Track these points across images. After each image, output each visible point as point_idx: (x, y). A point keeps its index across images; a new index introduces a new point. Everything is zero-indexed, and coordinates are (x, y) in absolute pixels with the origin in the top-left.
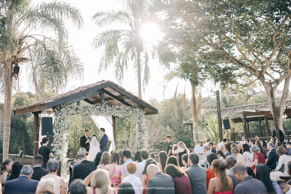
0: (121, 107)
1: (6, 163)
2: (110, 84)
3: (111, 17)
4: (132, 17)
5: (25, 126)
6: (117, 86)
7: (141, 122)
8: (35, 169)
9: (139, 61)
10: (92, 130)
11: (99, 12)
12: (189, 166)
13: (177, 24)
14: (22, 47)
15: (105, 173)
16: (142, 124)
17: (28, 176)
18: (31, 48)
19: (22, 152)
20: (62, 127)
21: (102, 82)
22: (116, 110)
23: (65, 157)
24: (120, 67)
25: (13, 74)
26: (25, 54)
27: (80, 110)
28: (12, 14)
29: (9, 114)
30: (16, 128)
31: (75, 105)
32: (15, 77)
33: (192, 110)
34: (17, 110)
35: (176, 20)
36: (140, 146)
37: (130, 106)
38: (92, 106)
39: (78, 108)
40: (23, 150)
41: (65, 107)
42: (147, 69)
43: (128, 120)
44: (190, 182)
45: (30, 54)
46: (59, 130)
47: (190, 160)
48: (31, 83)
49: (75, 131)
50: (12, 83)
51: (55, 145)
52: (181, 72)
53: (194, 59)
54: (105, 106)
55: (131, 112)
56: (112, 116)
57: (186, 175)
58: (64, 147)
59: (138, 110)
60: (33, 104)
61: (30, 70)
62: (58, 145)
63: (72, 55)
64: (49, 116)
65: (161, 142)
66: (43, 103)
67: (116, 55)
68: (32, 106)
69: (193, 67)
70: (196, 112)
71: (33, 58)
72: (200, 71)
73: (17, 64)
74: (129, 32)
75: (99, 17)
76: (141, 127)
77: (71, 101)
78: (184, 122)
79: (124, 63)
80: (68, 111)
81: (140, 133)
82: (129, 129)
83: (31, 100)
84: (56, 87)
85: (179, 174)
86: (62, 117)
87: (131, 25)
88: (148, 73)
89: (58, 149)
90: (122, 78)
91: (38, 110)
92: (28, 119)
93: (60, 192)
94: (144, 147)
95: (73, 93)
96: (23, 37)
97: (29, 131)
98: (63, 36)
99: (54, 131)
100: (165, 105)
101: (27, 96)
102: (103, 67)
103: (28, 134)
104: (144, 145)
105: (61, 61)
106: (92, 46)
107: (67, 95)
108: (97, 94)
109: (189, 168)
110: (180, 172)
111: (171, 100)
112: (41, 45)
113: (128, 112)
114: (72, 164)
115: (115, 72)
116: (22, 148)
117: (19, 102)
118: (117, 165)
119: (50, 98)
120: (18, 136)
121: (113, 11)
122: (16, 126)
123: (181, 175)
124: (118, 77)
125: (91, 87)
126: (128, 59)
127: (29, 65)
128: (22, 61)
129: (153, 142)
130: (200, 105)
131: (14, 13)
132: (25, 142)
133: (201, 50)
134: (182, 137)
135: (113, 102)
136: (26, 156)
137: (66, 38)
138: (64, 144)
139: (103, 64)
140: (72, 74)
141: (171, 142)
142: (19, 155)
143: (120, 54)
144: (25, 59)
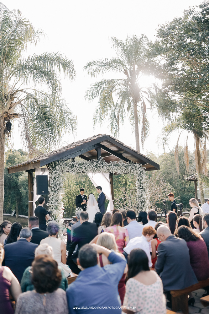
0: (120, 163)
1: (2, 226)
2: (107, 138)
3: (105, 65)
4: (127, 65)
5: (17, 185)
6: (115, 140)
7: (141, 178)
8: (34, 231)
9: (136, 111)
10: (87, 189)
11: (91, 61)
12: (204, 228)
13: (178, 68)
14: (14, 102)
15: (111, 237)
16: (142, 181)
17: (28, 239)
18: (22, 102)
19: (15, 211)
20: (57, 185)
21: (98, 136)
22: (114, 167)
23: (61, 217)
24: (116, 119)
25: (5, 131)
26: (17, 109)
27: (76, 167)
28: (3, 68)
29: (3, 173)
30: (8, 187)
31: (69, 161)
32: (8, 134)
33: (195, 164)
34: (11, 168)
35: (177, 64)
36: (141, 205)
37: (129, 162)
38: (88, 162)
39: (73, 165)
40: (16, 210)
41: (59, 164)
42: (145, 121)
43: (125, 176)
44: (206, 247)
45: (22, 109)
46: (55, 189)
47: (204, 222)
48: (24, 140)
49: (69, 190)
50: (4, 140)
51: (50, 204)
52: (183, 122)
53: (198, 108)
54: (102, 162)
55: (130, 168)
56: (110, 172)
57: (202, 239)
58: (60, 206)
59: (137, 165)
60: (26, 162)
61: (22, 126)
62: (53, 204)
63: (65, 109)
64: (44, 174)
65: (164, 200)
66: (38, 160)
67: (111, 106)
68: (26, 163)
69: (196, 116)
70: (200, 167)
71: (24, 114)
72: (205, 120)
73: (9, 121)
74: (124, 81)
75: (91, 67)
76: (142, 184)
77: (66, 158)
78: (186, 178)
79: (120, 115)
80: (63, 169)
81: (141, 191)
82: (126, 186)
83: (23, 158)
84: (49, 143)
85: (194, 238)
86: (57, 174)
87: (126, 72)
88: (146, 124)
89: (54, 209)
90: (118, 131)
91: (33, 168)
92: (20, 177)
93: (61, 257)
94: (145, 206)
95: (68, 148)
96: (14, 92)
97: (22, 190)
98: (56, 89)
99: (50, 190)
100: (165, 160)
101: (18, 154)
102: (98, 120)
103: (21, 193)
104: (145, 204)
105: (54, 115)
106: (85, 99)
107: (62, 151)
108: (93, 149)
109: (203, 231)
110: (195, 236)
111: (171, 154)
112: (32, 99)
113: (127, 168)
114: (70, 225)
115: (110, 125)
116: (15, 207)
117: (11, 160)
118: (119, 227)
119: (43, 155)
120: (11, 195)
121: (106, 60)
122: (9, 185)
123: (196, 239)
124: (114, 131)
125: (87, 141)
126: (123, 110)
127: (21, 120)
128: (14, 117)
129: (155, 201)
130: (205, 158)
131: (5, 67)
132: (18, 202)
133: (206, 97)
134: (184, 194)
135: (110, 158)
136: (20, 216)
137: (59, 91)
138: (60, 204)
139: (97, 118)
140: (66, 129)
141: (174, 200)
142: (12, 214)
143: (115, 105)
144: (17, 115)
